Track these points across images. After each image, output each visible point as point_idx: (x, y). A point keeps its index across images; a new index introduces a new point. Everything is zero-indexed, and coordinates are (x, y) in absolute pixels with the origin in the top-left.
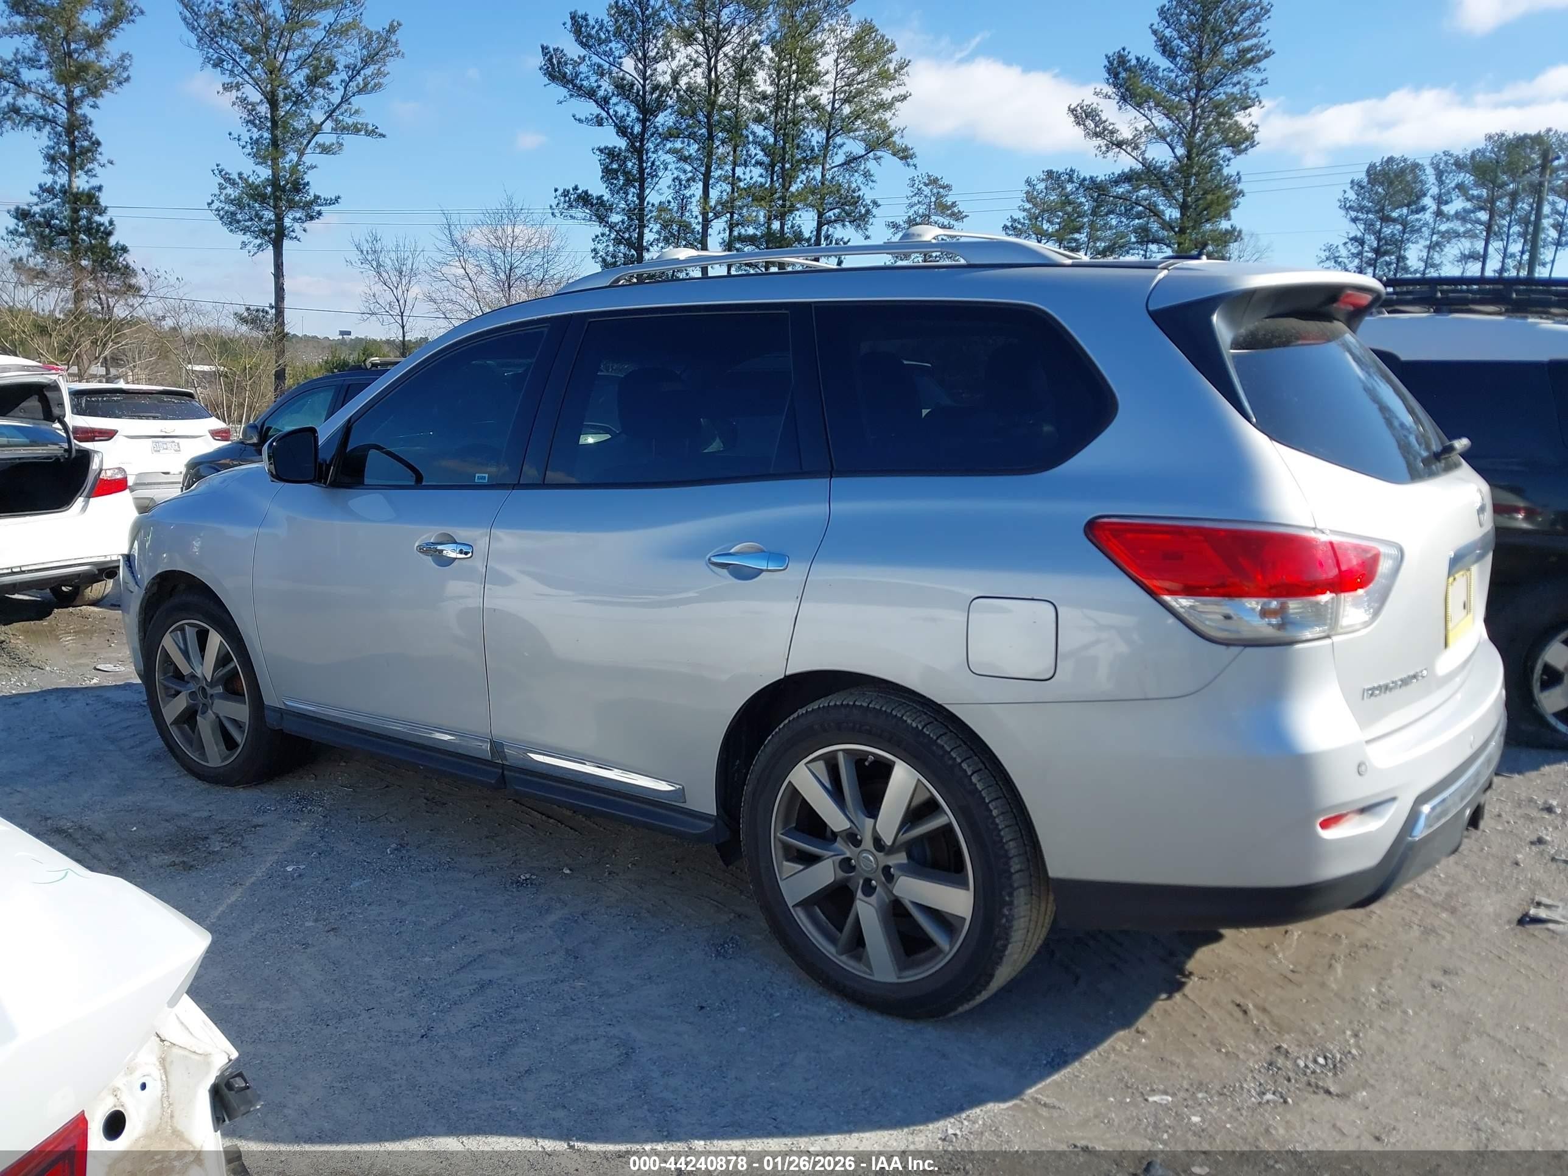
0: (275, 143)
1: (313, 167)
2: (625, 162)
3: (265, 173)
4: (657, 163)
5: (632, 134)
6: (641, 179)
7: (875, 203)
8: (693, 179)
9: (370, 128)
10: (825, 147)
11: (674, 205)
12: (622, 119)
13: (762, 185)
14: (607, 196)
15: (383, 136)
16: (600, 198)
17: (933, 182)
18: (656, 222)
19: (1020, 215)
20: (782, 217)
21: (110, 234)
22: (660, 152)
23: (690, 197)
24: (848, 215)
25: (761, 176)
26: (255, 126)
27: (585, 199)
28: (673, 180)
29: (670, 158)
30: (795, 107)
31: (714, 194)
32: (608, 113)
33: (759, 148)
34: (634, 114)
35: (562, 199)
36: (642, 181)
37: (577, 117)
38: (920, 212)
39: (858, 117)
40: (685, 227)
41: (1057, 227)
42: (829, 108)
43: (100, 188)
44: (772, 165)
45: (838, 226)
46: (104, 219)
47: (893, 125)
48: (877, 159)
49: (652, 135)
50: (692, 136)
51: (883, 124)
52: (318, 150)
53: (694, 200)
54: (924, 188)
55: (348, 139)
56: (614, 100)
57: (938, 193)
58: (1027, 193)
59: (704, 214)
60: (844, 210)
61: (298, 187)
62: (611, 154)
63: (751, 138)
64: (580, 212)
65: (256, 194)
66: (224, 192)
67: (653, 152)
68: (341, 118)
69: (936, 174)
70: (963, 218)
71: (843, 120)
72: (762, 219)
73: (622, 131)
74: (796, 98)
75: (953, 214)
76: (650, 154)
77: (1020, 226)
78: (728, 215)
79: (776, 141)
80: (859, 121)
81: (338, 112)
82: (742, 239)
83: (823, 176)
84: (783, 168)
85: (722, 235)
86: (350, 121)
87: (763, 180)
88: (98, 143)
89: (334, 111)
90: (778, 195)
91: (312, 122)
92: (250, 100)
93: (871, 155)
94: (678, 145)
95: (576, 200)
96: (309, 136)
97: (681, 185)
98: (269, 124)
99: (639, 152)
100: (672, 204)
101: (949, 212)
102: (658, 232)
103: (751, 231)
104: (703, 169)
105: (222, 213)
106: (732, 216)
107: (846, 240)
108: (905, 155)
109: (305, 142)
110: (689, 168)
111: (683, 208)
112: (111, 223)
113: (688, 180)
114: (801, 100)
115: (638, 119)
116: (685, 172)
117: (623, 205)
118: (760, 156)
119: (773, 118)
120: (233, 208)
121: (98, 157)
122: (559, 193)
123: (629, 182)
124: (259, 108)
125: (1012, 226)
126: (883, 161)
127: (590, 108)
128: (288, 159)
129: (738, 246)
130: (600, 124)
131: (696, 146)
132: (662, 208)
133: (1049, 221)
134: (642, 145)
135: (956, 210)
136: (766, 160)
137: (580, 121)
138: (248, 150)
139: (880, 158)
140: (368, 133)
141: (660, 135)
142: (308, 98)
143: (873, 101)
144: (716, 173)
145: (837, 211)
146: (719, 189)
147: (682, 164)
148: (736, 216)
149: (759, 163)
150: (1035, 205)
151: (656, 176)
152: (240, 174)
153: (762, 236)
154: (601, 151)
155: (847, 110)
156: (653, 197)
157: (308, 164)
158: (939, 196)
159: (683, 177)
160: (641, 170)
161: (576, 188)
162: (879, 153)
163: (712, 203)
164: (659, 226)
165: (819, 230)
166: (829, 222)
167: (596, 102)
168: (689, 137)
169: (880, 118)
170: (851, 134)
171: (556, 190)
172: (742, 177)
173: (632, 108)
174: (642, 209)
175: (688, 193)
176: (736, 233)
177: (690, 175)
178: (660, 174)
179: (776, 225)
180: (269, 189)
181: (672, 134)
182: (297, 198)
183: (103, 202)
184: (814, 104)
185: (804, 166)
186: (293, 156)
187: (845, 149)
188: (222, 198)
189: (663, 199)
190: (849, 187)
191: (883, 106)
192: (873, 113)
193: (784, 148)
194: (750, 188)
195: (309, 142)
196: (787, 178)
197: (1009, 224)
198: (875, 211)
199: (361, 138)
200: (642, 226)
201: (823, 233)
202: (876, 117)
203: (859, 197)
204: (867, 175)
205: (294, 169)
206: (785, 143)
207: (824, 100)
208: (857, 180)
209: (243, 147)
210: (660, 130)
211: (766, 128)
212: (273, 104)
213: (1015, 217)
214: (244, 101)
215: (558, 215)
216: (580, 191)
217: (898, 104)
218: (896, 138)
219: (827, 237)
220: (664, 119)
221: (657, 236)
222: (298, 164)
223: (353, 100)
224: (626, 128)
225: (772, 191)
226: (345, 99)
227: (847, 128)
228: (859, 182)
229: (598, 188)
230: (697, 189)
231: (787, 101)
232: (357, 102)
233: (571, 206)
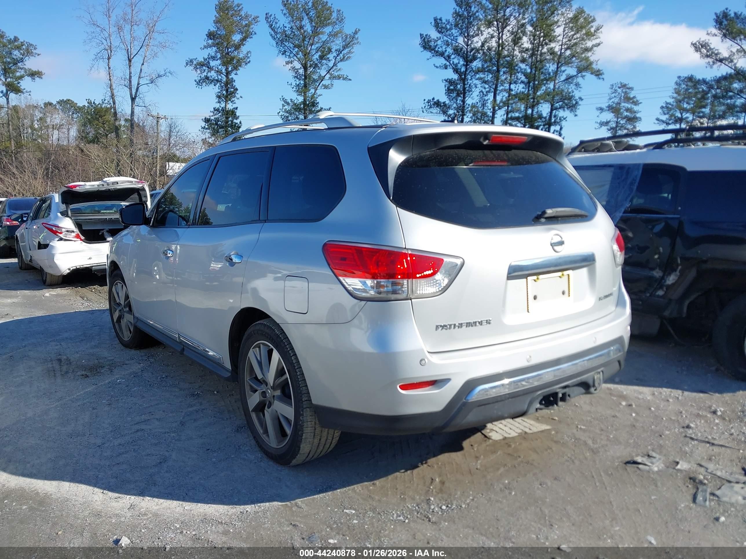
0: (305, 86)
1: (320, 95)
2: (456, 86)
3: (301, 99)
4: (472, 84)
5: (460, 72)
6: (464, 93)
7: (581, 99)
8: (489, 92)
9: (345, 76)
10: (556, 73)
11: (479, 105)
12: (456, 65)
13: (523, 93)
14: (447, 102)
15: (350, 80)
16: (444, 103)
17: (623, 86)
18: (470, 113)
19: (671, 101)
20: (533, 107)
21: (240, 127)
22: (474, 80)
23: (487, 100)
24: (566, 105)
25: (523, 88)
26: (298, 79)
27: (437, 104)
28: (480, 92)
29: (478, 82)
30: (542, 54)
31: (499, 98)
32: (450, 63)
33: (523, 75)
34: (462, 62)
35: (427, 104)
36: (464, 94)
37: (436, 65)
38: (616, 101)
39: (574, 56)
40: (484, 114)
41: (692, 105)
42: (559, 53)
43: (237, 108)
44: (529, 82)
45: (561, 111)
46: (237, 121)
47: (592, 59)
48: (583, 77)
49: (470, 72)
50: (489, 71)
51: (587, 59)
52: (323, 87)
53: (489, 101)
54: (618, 89)
55: (335, 82)
56: (453, 56)
57: (626, 92)
58: (675, 89)
59: (494, 108)
60: (564, 103)
61: (314, 104)
62: (451, 82)
63: (519, 70)
64: (436, 110)
65: (297, 108)
66: (284, 108)
67: (470, 80)
68: (333, 73)
69: (625, 82)
70: (639, 104)
71: (565, 58)
72: (523, 109)
73: (456, 70)
74: (542, 49)
75: (633, 102)
76: (469, 81)
77: (670, 106)
78: (506, 108)
79: (531, 71)
80: (574, 59)
81: (332, 70)
82: (512, 119)
83: (554, 86)
84: (534, 84)
85: (502, 117)
86: (336, 74)
87: (524, 90)
88: (237, 90)
89: (330, 70)
90: (531, 97)
91: (321, 75)
92: (296, 67)
93: (580, 75)
94: (482, 76)
95: (434, 104)
96: (320, 81)
97: (483, 94)
98: (303, 78)
99: (463, 80)
100: (479, 104)
101: (631, 101)
102: (471, 117)
103: (517, 115)
104: (494, 86)
105: (283, 117)
106: (508, 108)
107: (565, 117)
108: (598, 74)
109: (318, 84)
110: (487, 86)
111: (484, 105)
112: (240, 123)
113: (486, 92)
114: (545, 50)
115: (464, 65)
116: (485, 88)
117: (455, 105)
118: (523, 78)
119: (530, 60)
120: (288, 115)
121: (237, 95)
122: (426, 101)
123: (458, 95)
124: (299, 71)
125: (666, 106)
126: (586, 78)
127: (441, 61)
128: (310, 92)
129: (510, 122)
130: (446, 68)
131: (491, 76)
132: (473, 106)
133: (687, 103)
134: (465, 77)
135: (635, 100)
136: (526, 80)
137: (437, 67)
138: (294, 89)
139: (584, 76)
140: (344, 79)
141: (474, 71)
142: (319, 65)
143: (582, 48)
144: (500, 88)
145: (561, 103)
146: (502, 95)
147: (484, 85)
148: (510, 108)
149: (522, 82)
150: (679, 95)
151: (471, 91)
152: (291, 100)
153: (522, 117)
154: (446, 81)
155: (568, 52)
156: (469, 101)
157: (318, 94)
158: (626, 93)
159: (484, 90)
160: (464, 89)
161: (433, 99)
162: (584, 74)
163: (498, 102)
164: (471, 114)
165: (551, 113)
166: (556, 109)
167: (444, 58)
168: (487, 71)
169: (585, 56)
170: (570, 65)
171: (424, 100)
172: (514, 89)
173: (461, 60)
174: (464, 107)
175: (486, 98)
176: (509, 116)
177: (487, 90)
178: (473, 90)
179: (529, 111)
180: (302, 106)
181: (478, 71)
182: (313, 109)
183: (237, 114)
184: (552, 52)
185: (545, 82)
186: (313, 91)
187: (566, 72)
188: (283, 110)
189: (474, 101)
190: (568, 91)
191: (587, 50)
192: (582, 54)
193: (535, 74)
194: (517, 94)
195: (319, 85)
196: (536, 89)
197: (664, 105)
198: (580, 102)
199: (341, 81)
200: (463, 115)
201: (553, 114)
202: (583, 55)
203: (572, 95)
204: (577, 85)
205: (313, 97)
206: (535, 71)
207: (557, 49)
208: (572, 87)
209: (293, 88)
210: (474, 69)
211: (527, 65)
212: (305, 68)
213: (668, 101)
214: (293, 68)
215: (425, 111)
216: (435, 100)
217: (595, 48)
218: (594, 66)
219: (555, 116)
220: (476, 64)
221: (470, 119)
222: (314, 94)
223: (338, 65)
224: (457, 69)
225: (528, 95)
226: (335, 65)
227: (568, 62)
228: (573, 88)
229: (443, 98)
230: (491, 96)
231: (538, 51)
232: (340, 65)
233: (431, 107)
